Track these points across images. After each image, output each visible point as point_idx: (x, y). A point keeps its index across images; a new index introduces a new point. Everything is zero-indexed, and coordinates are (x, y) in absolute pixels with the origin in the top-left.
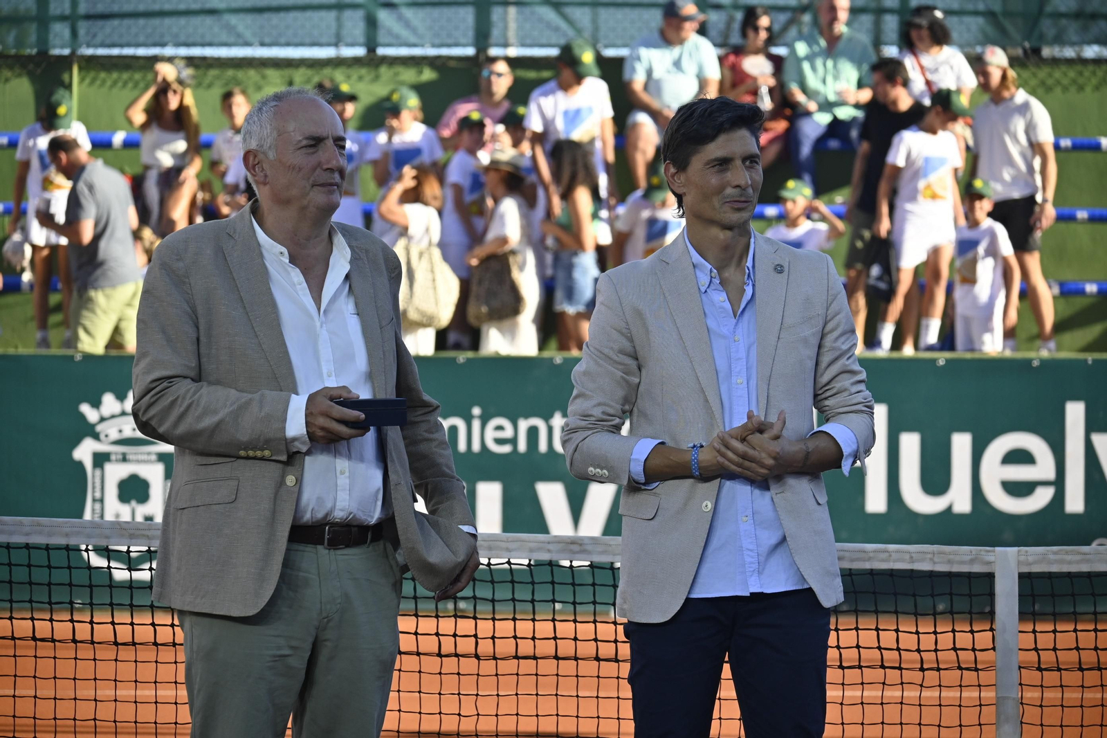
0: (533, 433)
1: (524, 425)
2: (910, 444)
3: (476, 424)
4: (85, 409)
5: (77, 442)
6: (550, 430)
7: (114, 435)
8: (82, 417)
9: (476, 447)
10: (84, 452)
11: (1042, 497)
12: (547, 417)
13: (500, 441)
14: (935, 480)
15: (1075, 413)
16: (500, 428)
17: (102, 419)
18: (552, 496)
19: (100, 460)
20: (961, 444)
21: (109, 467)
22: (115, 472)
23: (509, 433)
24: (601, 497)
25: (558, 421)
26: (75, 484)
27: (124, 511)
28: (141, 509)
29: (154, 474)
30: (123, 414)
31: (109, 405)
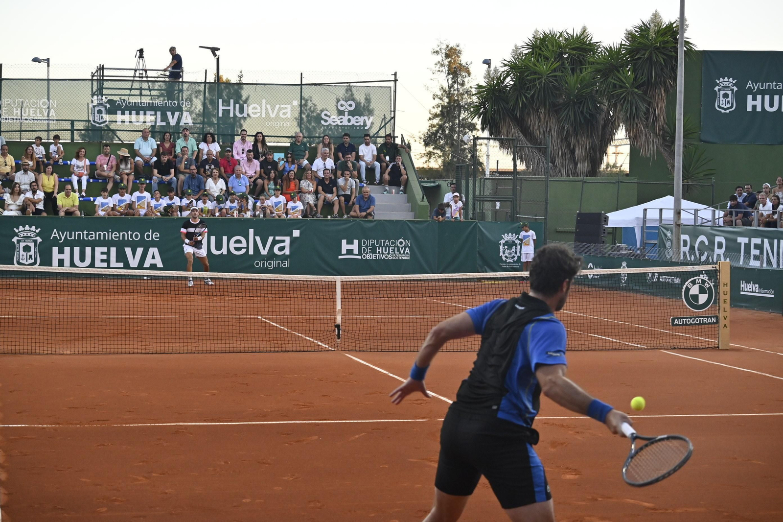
0: (124, 235)
1: (121, 234)
2: (213, 238)
3: (110, 233)
4: (15, 229)
5: (13, 237)
6: (128, 235)
7: (22, 235)
9: (110, 239)
10: (15, 240)
11: (244, 251)
12: (127, 232)
13: (115, 237)
14: (219, 247)
15: (251, 231)
16: (116, 234)
17: (19, 232)
18: (128, 250)
19: (19, 241)
20: (225, 238)
21: (21, 243)
22: (22, 245)
23: (118, 235)
24: (140, 250)
25: (130, 233)
26: (12, 247)
27: (25, 254)
28: (29, 254)
29: (32, 245)
30: (24, 230)
31: (21, 228)
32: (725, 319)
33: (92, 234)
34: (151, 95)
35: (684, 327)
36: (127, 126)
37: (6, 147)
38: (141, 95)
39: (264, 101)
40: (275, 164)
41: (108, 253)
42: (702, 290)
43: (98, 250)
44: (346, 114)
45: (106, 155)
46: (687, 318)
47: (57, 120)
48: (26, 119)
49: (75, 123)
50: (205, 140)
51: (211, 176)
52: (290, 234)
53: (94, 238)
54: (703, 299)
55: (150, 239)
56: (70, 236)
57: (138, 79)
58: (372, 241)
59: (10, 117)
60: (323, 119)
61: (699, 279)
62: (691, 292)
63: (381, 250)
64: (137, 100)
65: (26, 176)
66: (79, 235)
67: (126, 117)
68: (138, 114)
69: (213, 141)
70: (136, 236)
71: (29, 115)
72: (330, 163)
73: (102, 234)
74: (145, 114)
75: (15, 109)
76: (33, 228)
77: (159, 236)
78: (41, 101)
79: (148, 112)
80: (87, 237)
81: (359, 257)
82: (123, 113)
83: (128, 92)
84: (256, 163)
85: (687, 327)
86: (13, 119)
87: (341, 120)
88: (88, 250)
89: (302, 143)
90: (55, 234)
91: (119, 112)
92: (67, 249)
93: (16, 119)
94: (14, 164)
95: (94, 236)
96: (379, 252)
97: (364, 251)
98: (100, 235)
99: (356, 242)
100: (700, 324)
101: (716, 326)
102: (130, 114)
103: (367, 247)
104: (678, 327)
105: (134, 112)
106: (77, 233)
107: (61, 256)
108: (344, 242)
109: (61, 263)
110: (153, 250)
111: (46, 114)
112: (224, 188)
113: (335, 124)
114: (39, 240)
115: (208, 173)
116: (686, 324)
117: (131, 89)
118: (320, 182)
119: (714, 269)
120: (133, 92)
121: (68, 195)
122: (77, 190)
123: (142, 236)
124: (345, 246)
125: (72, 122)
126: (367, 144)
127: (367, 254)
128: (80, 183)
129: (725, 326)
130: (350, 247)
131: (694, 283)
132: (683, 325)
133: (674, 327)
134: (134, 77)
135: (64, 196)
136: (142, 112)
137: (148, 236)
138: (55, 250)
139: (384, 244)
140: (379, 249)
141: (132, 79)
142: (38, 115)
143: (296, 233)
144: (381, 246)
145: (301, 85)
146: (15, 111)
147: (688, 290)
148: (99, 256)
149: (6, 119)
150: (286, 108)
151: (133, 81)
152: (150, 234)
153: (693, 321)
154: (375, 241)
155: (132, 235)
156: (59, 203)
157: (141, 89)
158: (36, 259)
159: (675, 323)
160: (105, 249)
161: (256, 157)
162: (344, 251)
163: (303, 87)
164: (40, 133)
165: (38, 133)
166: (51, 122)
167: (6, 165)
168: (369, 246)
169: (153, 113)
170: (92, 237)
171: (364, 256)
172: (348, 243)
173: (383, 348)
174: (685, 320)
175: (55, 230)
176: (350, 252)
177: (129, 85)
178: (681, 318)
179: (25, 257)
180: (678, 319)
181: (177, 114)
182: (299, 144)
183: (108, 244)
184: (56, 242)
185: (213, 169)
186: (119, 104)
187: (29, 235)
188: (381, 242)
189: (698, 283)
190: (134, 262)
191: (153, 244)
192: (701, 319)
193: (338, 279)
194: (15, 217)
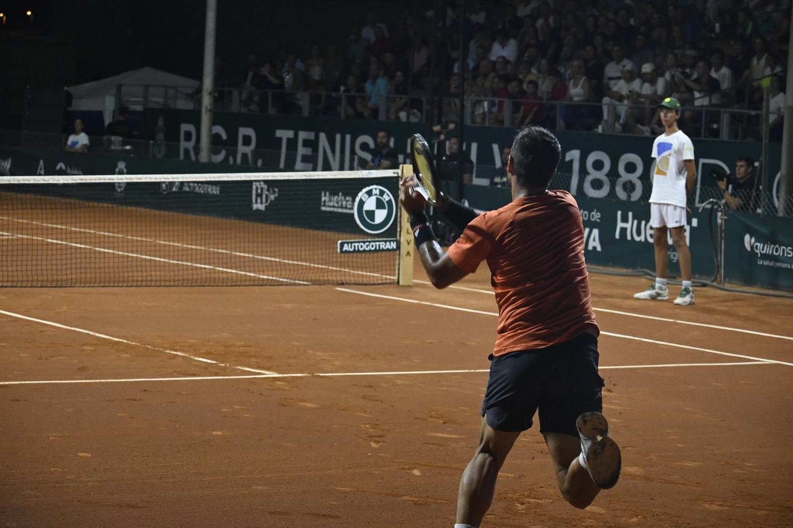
32: (409, 244)
35: (355, 254)
42: (380, 205)
46: (359, 242)
54: (380, 216)
61: (376, 189)
62: (366, 207)
85: (359, 255)
100: (376, 251)
101: (397, 252)
104: (347, 255)
116: (359, 251)
119: (396, 175)
129: (408, 254)
131: (370, 193)
132: (354, 251)
133: (343, 255)
147: (362, 203)
153: (367, 246)
159: (344, 249)
174: (356, 244)
178: (351, 243)
180: (348, 243)
189: (376, 195)
192: (377, 244)
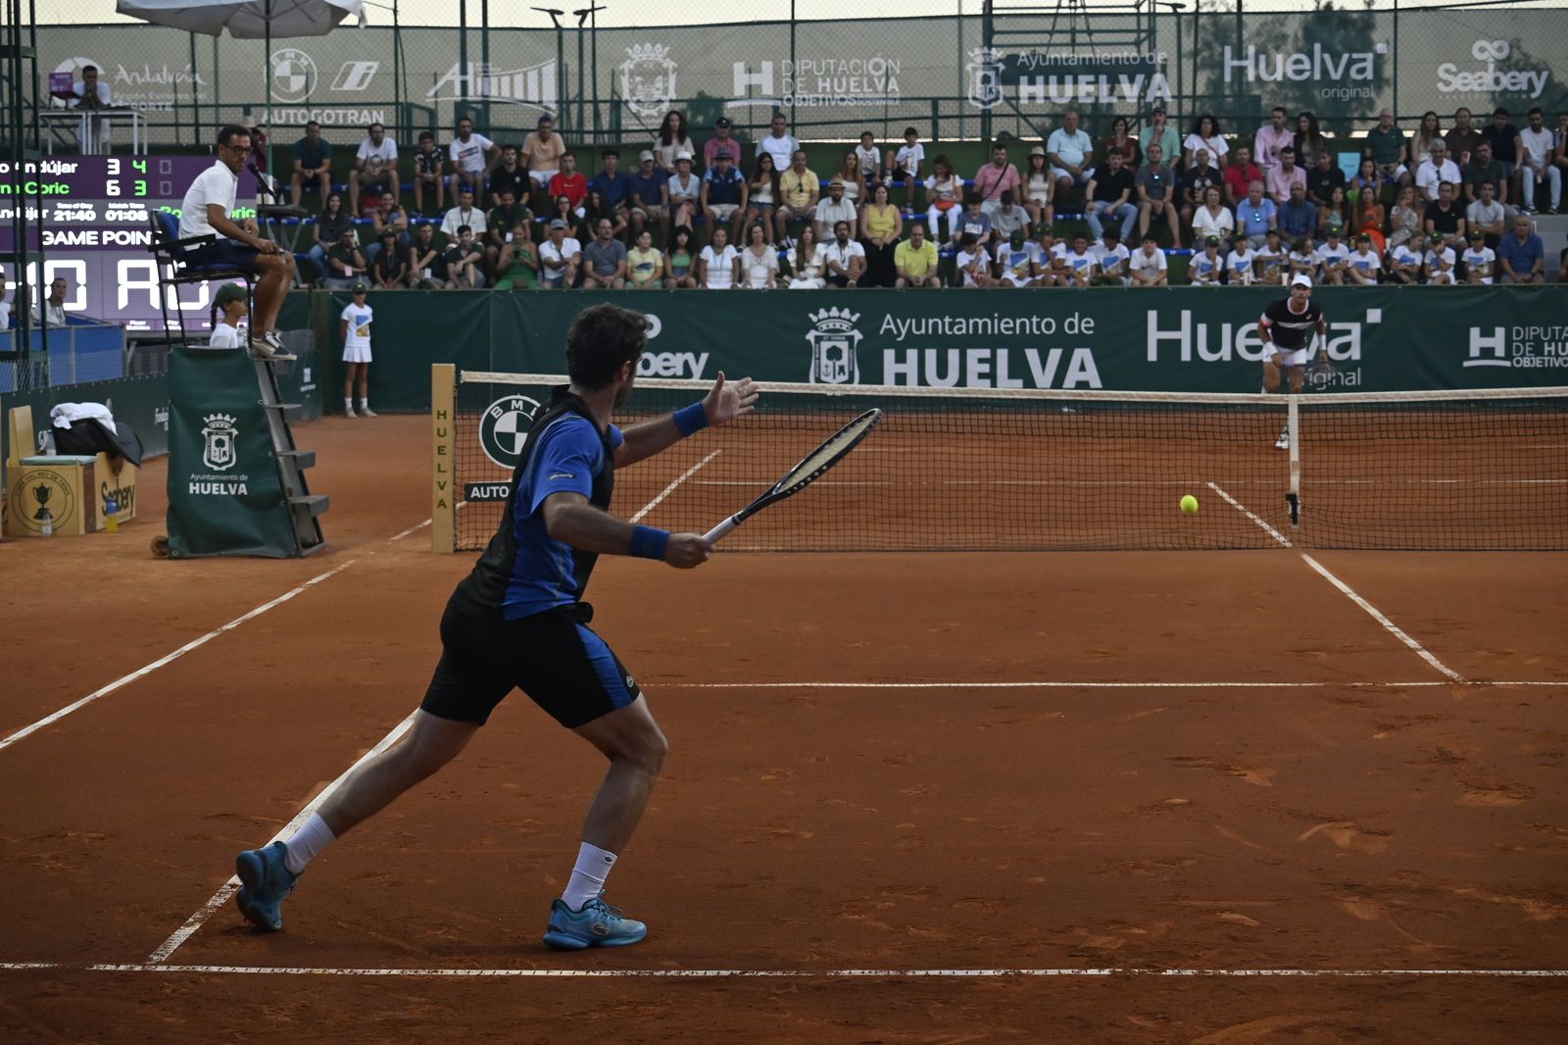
0: (1023, 324)
1: (1018, 321)
2: (1202, 328)
3: (996, 321)
4: (811, 315)
5: (808, 332)
6: (1031, 323)
7: (825, 328)
8: (810, 319)
9: (996, 332)
10: (811, 336)
12: (1030, 318)
13: (1006, 329)
14: (1214, 345)
16: (1007, 323)
17: (819, 321)
18: (1032, 355)
19: (818, 339)
20: (1226, 328)
21: (822, 343)
23: (1011, 325)
24: (1055, 354)
25: (1035, 320)
26: (806, 351)
27: (830, 363)
28: (838, 363)
29: (844, 346)
30: (829, 318)
31: (823, 313)
33: (961, 323)
34: (1092, 44)
36: (1041, 105)
37: (802, 155)
38: (1073, 44)
39: (1317, 47)
40: (1337, 176)
41: (992, 361)
43: (973, 354)
44: (1491, 67)
45: (998, 165)
47: (902, 99)
48: (842, 100)
49: (941, 102)
50: (1197, 130)
51: (1205, 201)
52: (1361, 318)
53: (964, 331)
55: (1076, 331)
56: (919, 328)
57: (1068, 11)
58: (1535, 330)
59: (811, 96)
60: (1441, 80)
63: (1553, 349)
64: (1064, 54)
65: (837, 208)
66: (935, 325)
67: (1039, 90)
68: (1061, 82)
69: (1215, 132)
70: (1048, 326)
71: (848, 91)
72: (1451, 172)
73: (980, 322)
74: (1075, 82)
75: (820, 80)
76: (846, 313)
77: (1092, 325)
78: (871, 62)
79: (1082, 78)
80: (951, 329)
81: (1507, 364)
82: (1032, 82)
83: (1044, 38)
84: (1300, 175)
86: (818, 99)
87: (1480, 81)
88: (953, 355)
89: (1392, 130)
90: (888, 323)
91: (1024, 79)
92: (912, 354)
93: (824, 100)
94: (816, 187)
95: (963, 327)
96: (1550, 352)
97: (1518, 349)
98: (976, 325)
99: (1500, 332)
102: (1046, 82)
103: (1523, 341)
105: (1053, 79)
106: (931, 322)
107: (901, 368)
108: (1475, 332)
109: (901, 379)
110: (1082, 354)
111: (880, 87)
112: (1230, 226)
113: (1466, 89)
114: (858, 335)
115: (1199, 195)
117: (1051, 33)
118: (1431, 210)
120: (1057, 38)
121: (916, 246)
122: (936, 237)
123: (1060, 326)
124: (1476, 341)
125: (935, 102)
126: (1536, 130)
127: (1523, 356)
128: (943, 221)
130: (1487, 342)
134: (1059, 7)
135: (910, 247)
136: (1069, 78)
137: (1071, 326)
138: (889, 354)
139: (1560, 335)
140: (1550, 346)
141: (1054, 11)
142: (865, 90)
143: (1374, 316)
144: (1552, 339)
145: (1396, 10)
146: (820, 85)
148: (974, 367)
149: (804, 100)
150: (1364, 60)
151: (1056, 15)
152: (1076, 321)
154: (1540, 330)
155: (1039, 324)
156: (899, 261)
157: (1073, 32)
158: (851, 374)
160: (986, 353)
161: (1300, 162)
162: (1474, 351)
163: (1400, 14)
164: (868, 124)
165: (864, 125)
166: (890, 103)
167: (801, 191)
168: (1529, 341)
169: (1091, 78)
170: (960, 329)
171: (1518, 362)
172: (1483, 334)
173: (1387, 542)
175: (888, 317)
176: (1487, 353)
177: (1047, 24)
179: (831, 369)
181: (1140, 78)
182: (1385, 132)
183: (993, 342)
184: (890, 340)
185: (1208, 188)
186: (1023, 63)
187: (838, 326)
188: (1553, 331)
190: (1043, 378)
191: (1081, 341)
193: (1294, 400)
194: (812, 291)
